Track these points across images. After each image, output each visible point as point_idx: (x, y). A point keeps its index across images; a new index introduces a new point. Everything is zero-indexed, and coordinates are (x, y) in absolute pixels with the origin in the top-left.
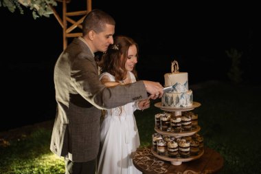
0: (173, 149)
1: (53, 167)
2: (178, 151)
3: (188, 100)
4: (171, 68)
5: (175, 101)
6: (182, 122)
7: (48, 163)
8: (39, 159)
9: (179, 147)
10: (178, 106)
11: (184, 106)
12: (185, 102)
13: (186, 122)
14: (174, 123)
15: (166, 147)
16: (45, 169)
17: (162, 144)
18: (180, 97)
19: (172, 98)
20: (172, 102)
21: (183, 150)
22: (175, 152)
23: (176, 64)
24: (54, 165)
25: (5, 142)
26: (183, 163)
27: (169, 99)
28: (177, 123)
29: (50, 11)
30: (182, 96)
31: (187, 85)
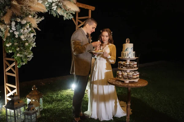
0: (125, 75)
1: (68, 95)
2: (127, 76)
3: (133, 55)
4: (126, 41)
5: (126, 55)
6: (130, 64)
7: (65, 94)
8: (61, 91)
9: (127, 75)
10: (128, 57)
11: (131, 57)
12: (131, 56)
13: (131, 64)
14: (126, 64)
15: (122, 75)
16: (64, 95)
17: (120, 74)
18: (129, 53)
19: (125, 54)
20: (125, 56)
21: (129, 76)
22: (126, 77)
23: (128, 40)
24: (68, 94)
25: (43, 84)
26: (129, 82)
27: (124, 54)
28: (127, 65)
29: (71, 16)
30: (130, 53)
31: (133, 49)
